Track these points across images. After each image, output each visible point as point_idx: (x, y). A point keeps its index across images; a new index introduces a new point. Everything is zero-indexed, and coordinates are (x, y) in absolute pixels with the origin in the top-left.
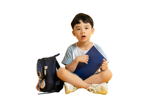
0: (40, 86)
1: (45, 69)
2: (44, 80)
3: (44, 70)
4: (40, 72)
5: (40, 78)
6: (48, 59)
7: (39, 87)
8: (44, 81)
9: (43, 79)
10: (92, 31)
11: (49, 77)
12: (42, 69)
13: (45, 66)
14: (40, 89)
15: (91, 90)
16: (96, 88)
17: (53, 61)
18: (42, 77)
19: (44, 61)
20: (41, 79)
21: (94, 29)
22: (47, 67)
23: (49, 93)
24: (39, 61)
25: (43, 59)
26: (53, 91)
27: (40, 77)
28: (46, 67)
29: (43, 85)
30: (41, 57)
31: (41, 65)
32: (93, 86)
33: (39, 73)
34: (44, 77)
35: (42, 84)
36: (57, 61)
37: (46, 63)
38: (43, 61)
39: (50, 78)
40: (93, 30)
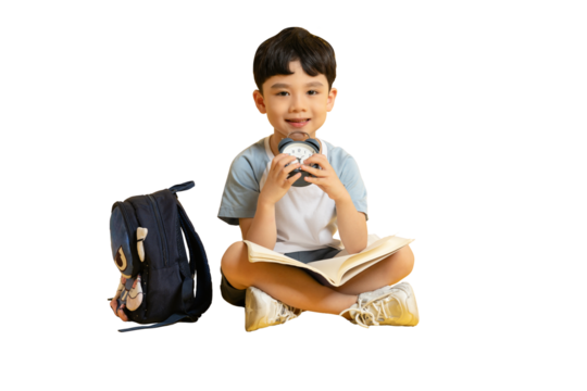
0: (125, 300)
1: (139, 238)
2: (139, 279)
3: (134, 241)
4: (121, 251)
5: (123, 271)
6: (148, 201)
7: (122, 306)
8: (139, 284)
9: (134, 277)
10: (328, 100)
11: (155, 268)
12: (127, 241)
13: (139, 229)
14: (126, 310)
15: (360, 317)
16: (376, 308)
17: (168, 207)
18: (131, 270)
19: (135, 209)
20: (129, 277)
21: (334, 92)
22: (145, 231)
23: (159, 324)
24: (117, 208)
25: (132, 203)
26: (174, 319)
27: (123, 268)
28: (142, 233)
29: (135, 297)
30: (123, 196)
31: (123, 225)
32: (364, 302)
33: (119, 255)
34: (140, 269)
35: (133, 294)
36: (183, 207)
37: (143, 215)
38: (132, 208)
39: (159, 271)
40: (331, 94)
